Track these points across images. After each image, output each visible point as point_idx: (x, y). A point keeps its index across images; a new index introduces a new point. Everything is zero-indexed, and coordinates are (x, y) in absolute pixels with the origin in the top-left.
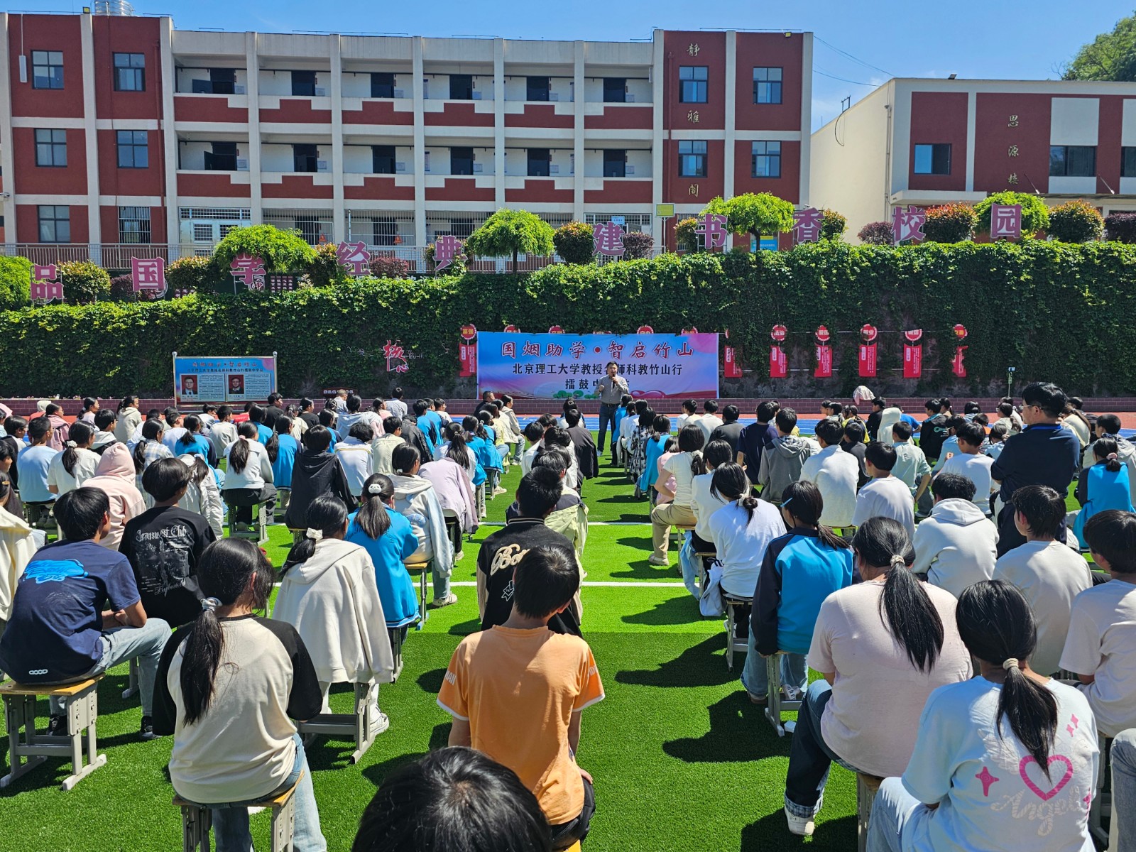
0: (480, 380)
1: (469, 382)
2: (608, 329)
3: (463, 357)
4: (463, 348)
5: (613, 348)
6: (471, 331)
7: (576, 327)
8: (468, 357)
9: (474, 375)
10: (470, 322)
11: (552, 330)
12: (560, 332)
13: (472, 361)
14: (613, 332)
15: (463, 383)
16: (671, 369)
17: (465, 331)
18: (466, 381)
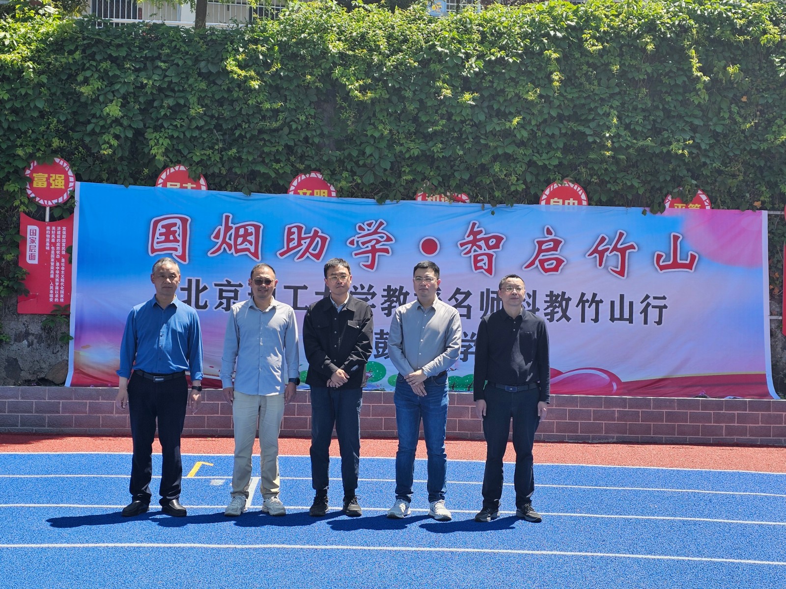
0: (80, 326)
1: (47, 329)
2: (459, 188)
3: (32, 255)
4: (32, 230)
5: (474, 242)
6: (58, 182)
7: (369, 179)
8: (44, 255)
9: (63, 311)
10: (55, 152)
11: (300, 186)
12: (321, 194)
13: (55, 270)
14: (473, 199)
15: (27, 334)
16: (638, 307)
17: (40, 180)
18: (35, 328)
